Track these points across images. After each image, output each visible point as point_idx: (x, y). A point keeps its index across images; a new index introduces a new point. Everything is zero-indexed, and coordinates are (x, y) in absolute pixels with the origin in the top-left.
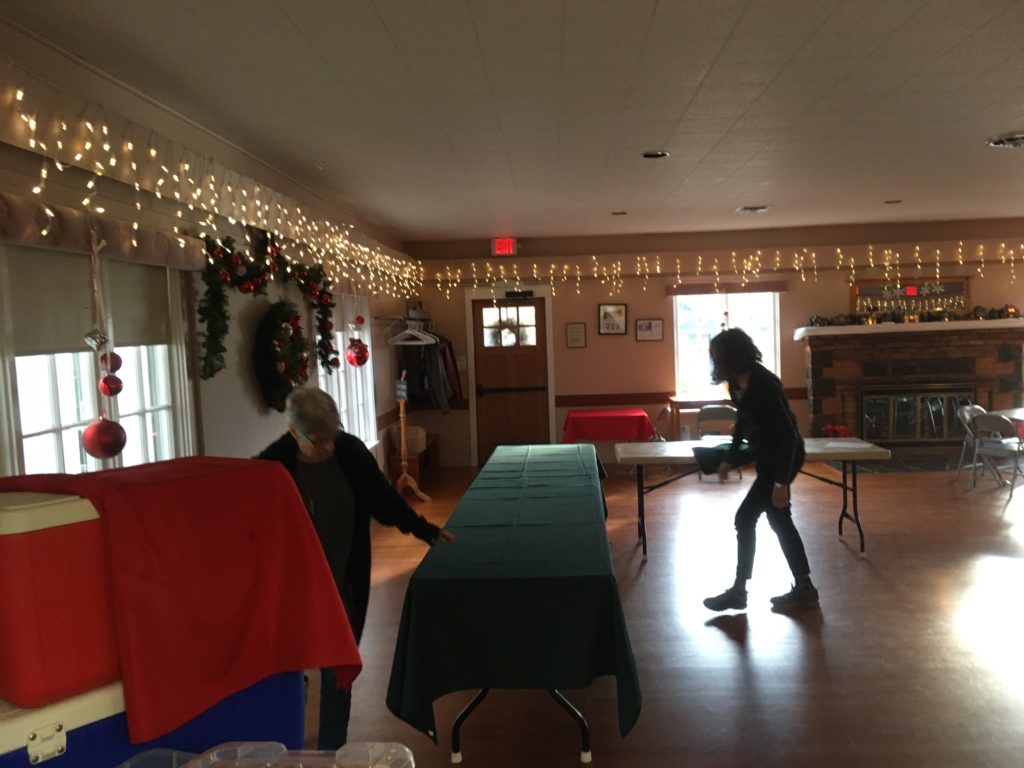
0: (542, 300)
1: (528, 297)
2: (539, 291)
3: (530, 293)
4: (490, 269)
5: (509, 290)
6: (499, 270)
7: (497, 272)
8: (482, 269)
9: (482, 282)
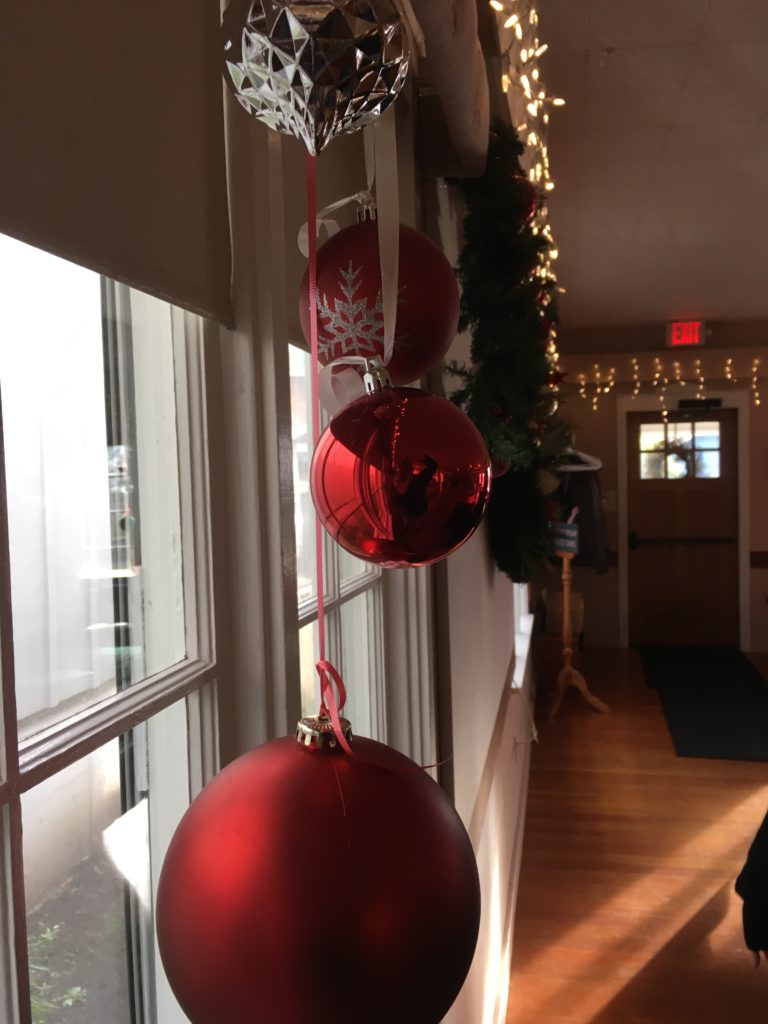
0: (734, 412)
1: (712, 408)
2: (730, 399)
3: (717, 402)
4: (659, 368)
5: (687, 397)
6: (673, 370)
7: (668, 371)
8: (646, 368)
9: (647, 387)
